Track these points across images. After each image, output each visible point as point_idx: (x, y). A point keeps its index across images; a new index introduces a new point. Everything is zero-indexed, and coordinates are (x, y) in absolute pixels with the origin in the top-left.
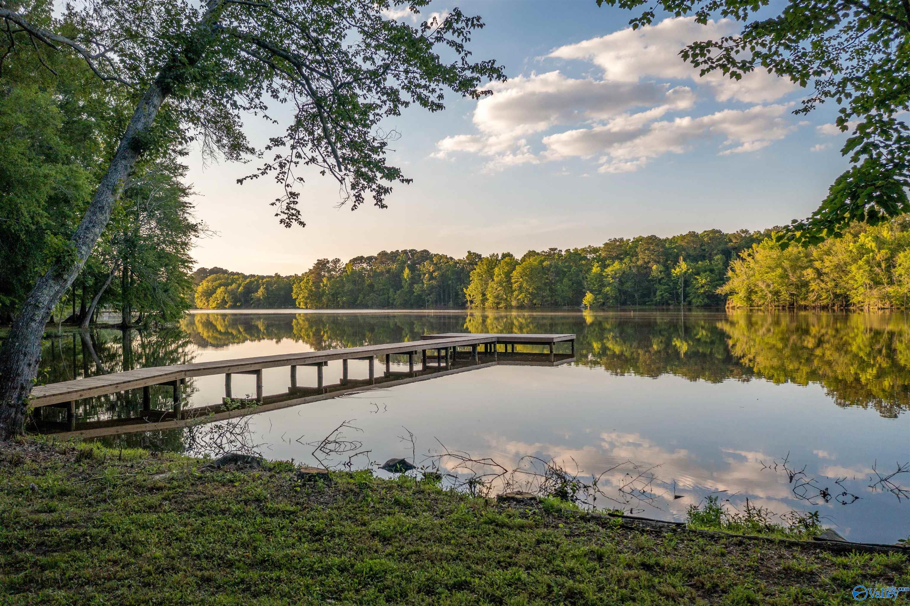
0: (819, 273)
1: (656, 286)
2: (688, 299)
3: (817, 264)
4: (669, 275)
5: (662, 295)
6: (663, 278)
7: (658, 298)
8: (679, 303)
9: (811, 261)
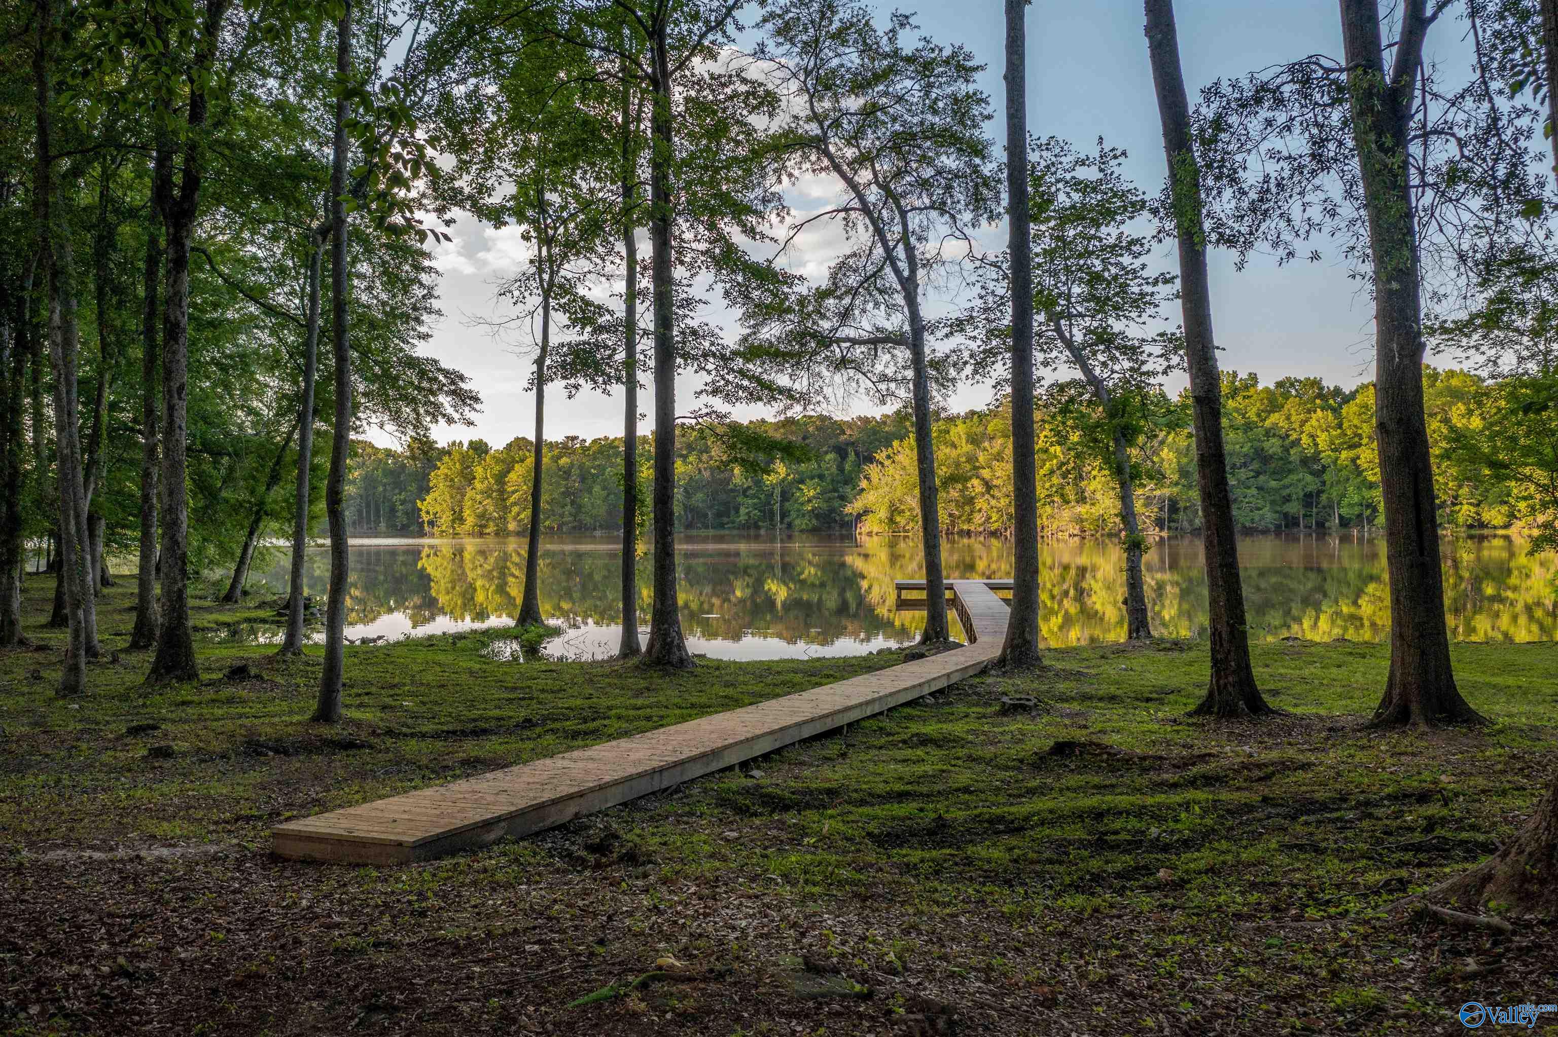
0: (988, 486)
1: (740, 499)
2: (787, 520)
3: (986, 473)
4: (759, 483)
5: (748, 514)
6: (749, 488)
7: (742, 518)
8: (774, 526)
9: (978, 468)
